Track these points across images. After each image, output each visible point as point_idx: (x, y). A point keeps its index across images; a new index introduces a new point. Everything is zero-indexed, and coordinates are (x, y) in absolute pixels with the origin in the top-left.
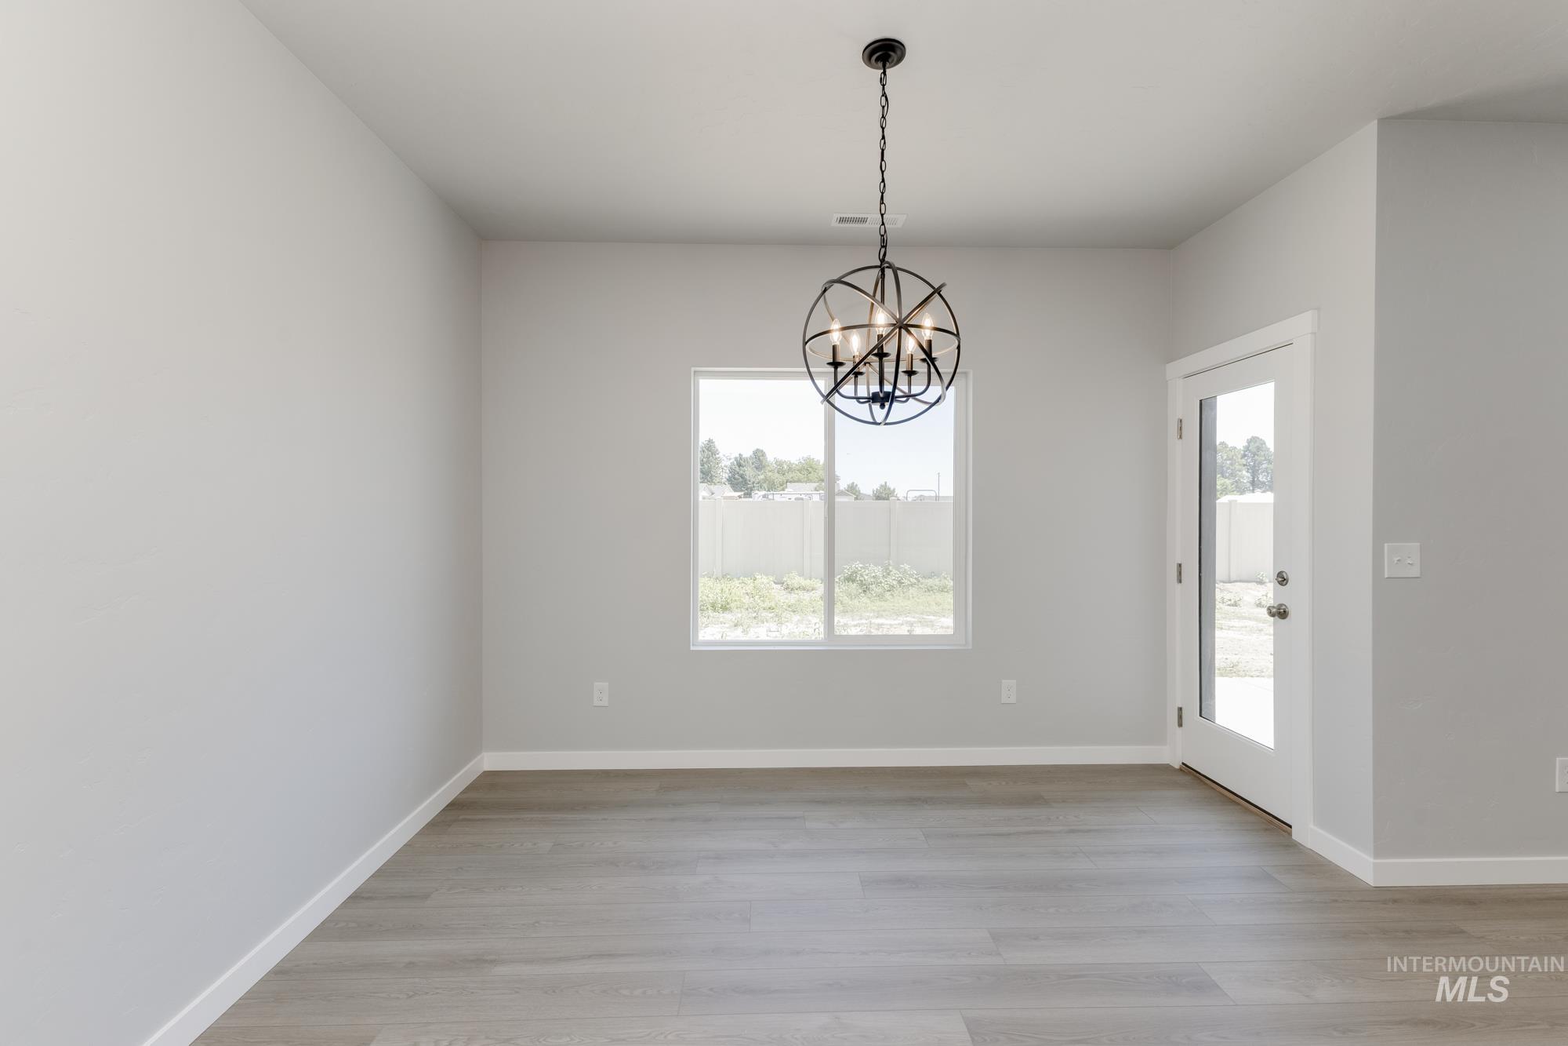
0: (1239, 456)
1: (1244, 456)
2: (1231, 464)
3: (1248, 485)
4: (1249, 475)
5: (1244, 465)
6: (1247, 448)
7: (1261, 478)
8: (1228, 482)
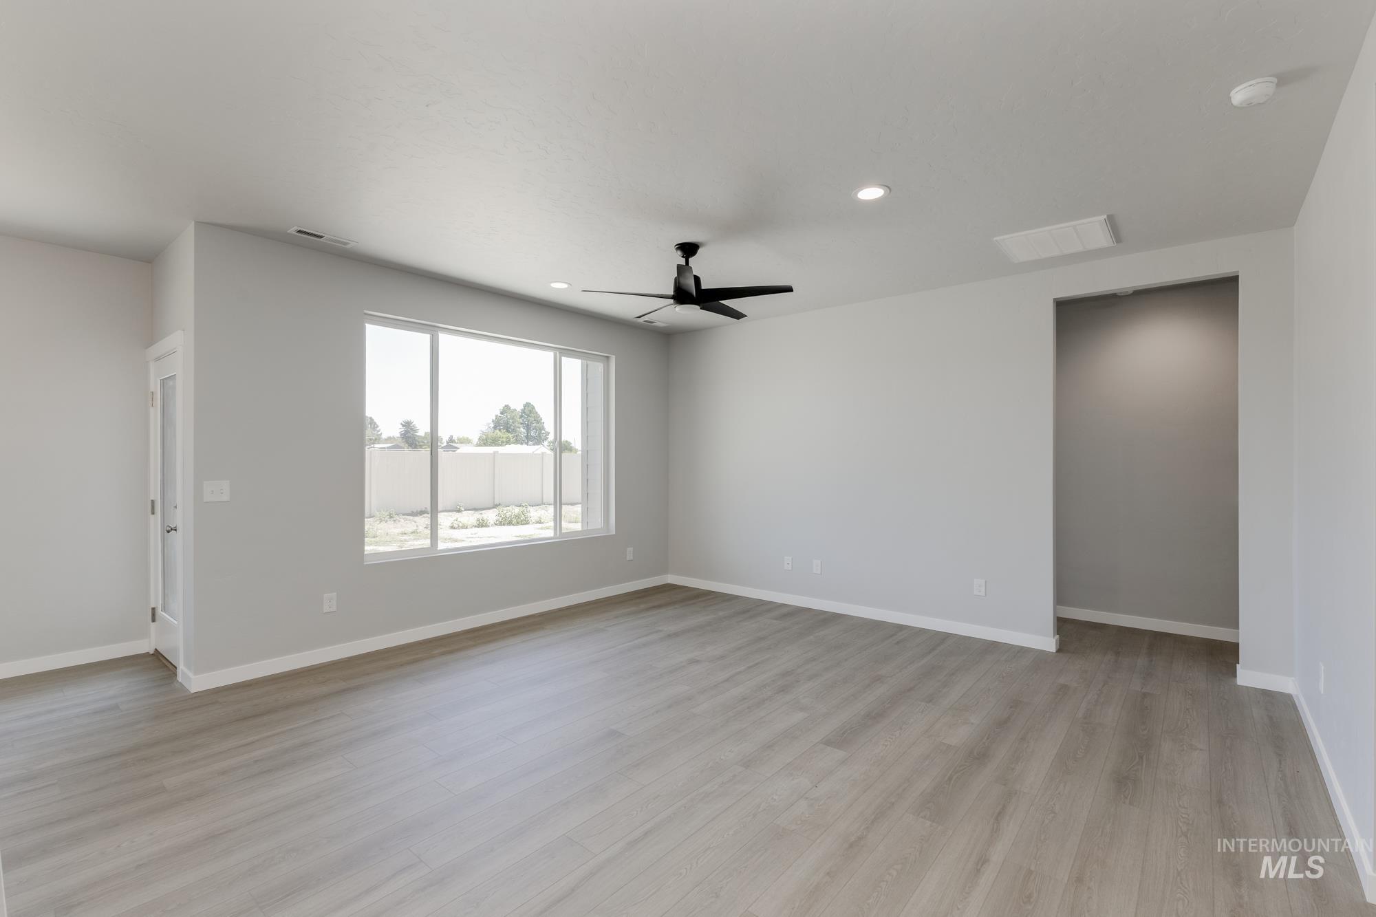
0: (518, 417)
1: (521, 417)
2: (513, 423)
3: (524, 439)
4: (525, 431)
5: (521, 424)
6: (523, 411)
7: (532, 433)
8: (511, 436)
